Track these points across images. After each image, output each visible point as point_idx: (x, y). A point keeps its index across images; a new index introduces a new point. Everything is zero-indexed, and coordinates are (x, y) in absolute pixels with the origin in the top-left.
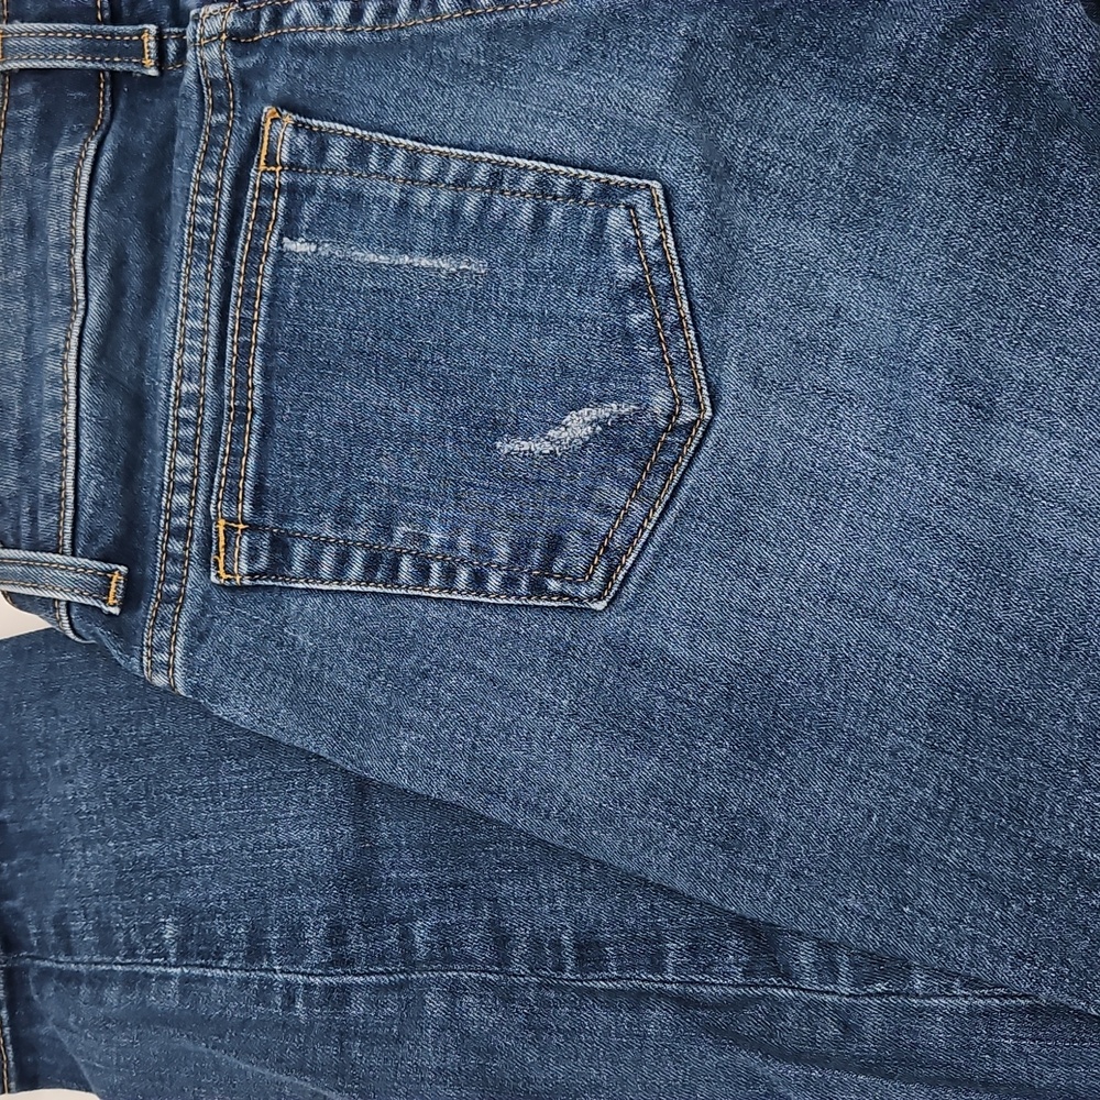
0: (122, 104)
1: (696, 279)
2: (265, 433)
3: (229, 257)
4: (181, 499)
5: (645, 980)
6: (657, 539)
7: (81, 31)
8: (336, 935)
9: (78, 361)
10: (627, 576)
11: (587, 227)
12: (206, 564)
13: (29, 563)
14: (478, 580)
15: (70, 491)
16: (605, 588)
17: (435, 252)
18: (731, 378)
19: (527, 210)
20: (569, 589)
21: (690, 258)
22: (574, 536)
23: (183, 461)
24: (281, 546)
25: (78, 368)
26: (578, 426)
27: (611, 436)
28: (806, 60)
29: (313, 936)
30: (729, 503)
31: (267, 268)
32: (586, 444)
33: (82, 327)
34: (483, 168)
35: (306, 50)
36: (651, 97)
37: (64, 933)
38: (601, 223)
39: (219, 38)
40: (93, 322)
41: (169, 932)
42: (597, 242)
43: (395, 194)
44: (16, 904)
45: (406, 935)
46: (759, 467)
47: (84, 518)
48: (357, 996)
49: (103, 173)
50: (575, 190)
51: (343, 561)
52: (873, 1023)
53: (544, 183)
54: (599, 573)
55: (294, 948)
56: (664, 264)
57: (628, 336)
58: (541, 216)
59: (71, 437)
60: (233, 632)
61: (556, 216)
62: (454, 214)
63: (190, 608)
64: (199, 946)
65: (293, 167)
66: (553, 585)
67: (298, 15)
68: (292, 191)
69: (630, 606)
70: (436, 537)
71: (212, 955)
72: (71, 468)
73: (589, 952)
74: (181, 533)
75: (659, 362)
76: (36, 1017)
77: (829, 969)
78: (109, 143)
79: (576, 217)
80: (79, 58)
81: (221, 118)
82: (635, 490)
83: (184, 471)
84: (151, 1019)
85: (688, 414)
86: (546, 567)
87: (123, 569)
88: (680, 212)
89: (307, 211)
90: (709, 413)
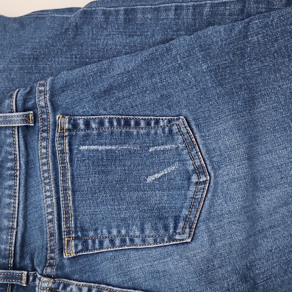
7: (3, 272)
39: (46, 289)
80: (2, 280)
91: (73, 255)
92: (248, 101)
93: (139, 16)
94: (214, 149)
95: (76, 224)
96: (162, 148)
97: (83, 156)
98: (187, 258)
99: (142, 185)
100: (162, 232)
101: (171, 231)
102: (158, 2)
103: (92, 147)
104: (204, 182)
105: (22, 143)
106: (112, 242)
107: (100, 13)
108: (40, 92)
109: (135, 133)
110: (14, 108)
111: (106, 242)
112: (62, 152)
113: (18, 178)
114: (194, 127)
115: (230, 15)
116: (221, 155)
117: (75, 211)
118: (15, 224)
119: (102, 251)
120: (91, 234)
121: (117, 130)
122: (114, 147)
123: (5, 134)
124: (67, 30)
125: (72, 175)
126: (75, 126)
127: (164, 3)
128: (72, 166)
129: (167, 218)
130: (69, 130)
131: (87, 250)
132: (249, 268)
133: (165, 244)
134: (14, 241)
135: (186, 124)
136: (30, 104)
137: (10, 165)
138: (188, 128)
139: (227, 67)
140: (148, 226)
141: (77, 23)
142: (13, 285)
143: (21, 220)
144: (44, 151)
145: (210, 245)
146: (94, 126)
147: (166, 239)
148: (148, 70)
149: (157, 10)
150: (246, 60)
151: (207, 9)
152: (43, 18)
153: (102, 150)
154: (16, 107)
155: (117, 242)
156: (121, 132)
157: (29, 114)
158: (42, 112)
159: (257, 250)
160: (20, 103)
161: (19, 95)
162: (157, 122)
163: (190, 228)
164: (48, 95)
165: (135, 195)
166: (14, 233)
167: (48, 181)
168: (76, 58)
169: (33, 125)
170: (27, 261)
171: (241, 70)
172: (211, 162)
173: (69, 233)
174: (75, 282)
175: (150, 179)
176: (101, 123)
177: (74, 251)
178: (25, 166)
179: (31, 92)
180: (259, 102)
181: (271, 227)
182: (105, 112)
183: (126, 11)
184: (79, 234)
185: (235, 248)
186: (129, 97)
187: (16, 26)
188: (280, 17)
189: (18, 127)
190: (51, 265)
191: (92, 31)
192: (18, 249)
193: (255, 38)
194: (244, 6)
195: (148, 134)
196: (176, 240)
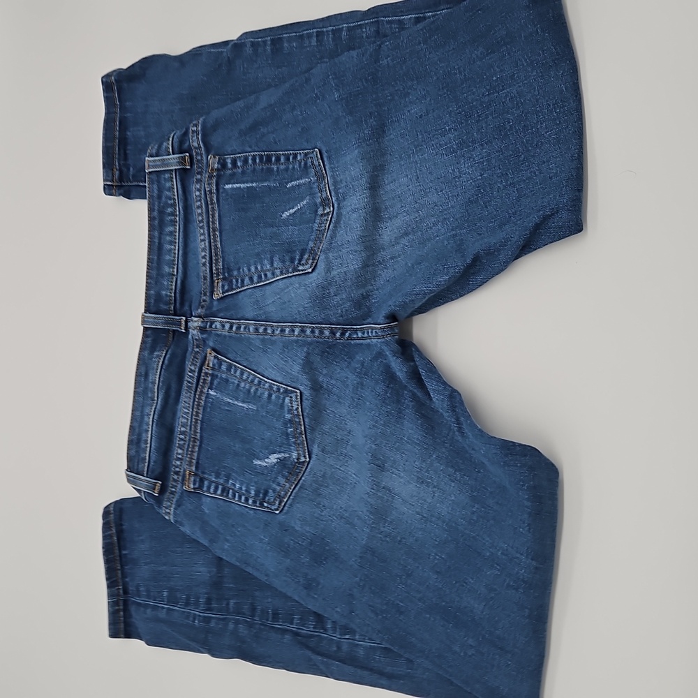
0: (175, 339)
1: (306, 420)
2: (200, 447)
3: (196, 391)
4: (178, 463)
5: (288, 626)
6: (293, 494)
8: (209, 601)
9: (153, 418)
10: (285, 504)
11: (281, 401)
12: (183, 484)
13: (135, 478)
14: (247, 500)
15: (147, 458)
16: (279, 507)
17: (243, 402)
18: (315, 450)
19: (266, 393)
20: (269, 506)
21: (305, 414)
22: (270, 491)
23: (180, 451)
24: (202, 480)
25: (153, 421)
26: (273, 459)
27: (282, 462)
28: (343, 358)
29: (202, 600)
30: (314, 485)
31: (203, 398)
32: (275, 465)
33: (155, 408)
34: (257, 379)
35: (218, 335)
36: (297, 368)
37: (138, 590)
38: (284, 401)
40: (158, 407)
41: (165, 594)
42: (282, 406)
43: (236, 382)
44: (127, 580)
45: (228, 604)
46: (323, 476)
47: (151, 466)
48: (213, 621)
49: (166, 362)
50: (278, 389)
51: (216, 488)
52: (345, 647)
53: (271, 386)
54: (277, 503)
55: (197, 604)
56: (298, 415)
57: (287, 434)
58: (270, 395)
59: (149, 441)
60: (188, 505)
61: (274, 397)
62: (249, 391)
63: (177, 496)
64: (173, 600)
65: (213, 369)
66: (265, 504)
67: (216, 326)
68: (212, 375)
69: (286, 513)
70: (238, 486)
71: (176, 603)
72: (148, 450)
73: (276, 616)
74: (177, 473)
75: (295, 443)
76: (131, 616)
77: (334, 629)
78: (169, 352)
79: (278, 397)
80: (163, 325)
81: (198, 350)
82: (288, 480)
83: (179, 454)
84: (158, 620)
85: (302, 459)
86: (264, 498)
87: (160, 482)
88: (304, 400)
89: (216, 382)
90: (308, 460)
91: (221, 295)
92: (377, 129)
93: (286, 45)
94: (341, 180)
95: (223, 265)
96: (297, 182)
97: (227, 195)
98: (305, 286)
99: (277, 221)
100: (288, 263)
101: (296, 262)
102: (302, 29)
103: (235, 186)
104: (328, 213)
105: (179, 186)
106: (251, 279)
107: (248, 45)
108: (193, 132)
109: (275, 169)
110: (171, 150)
111: (247, 280)
112: (211, 192)
113: (177, 224)
114: (325, 159)
115: (367, 37)
116: (346, 186)
117: (222, 252)
118: (175, 270)
119: (244, 288)
120: (235, 273)
121: (258, 167)
122: (254, 184)
123: (165, 178)
124: (220, 65)
125: (219, 216)
126: (223, 165)
127: (307, 30)
128: (219, 206)
129: (295, 251)
130: (218, 170)
131: (233, 289)
132: (366, 297)
133: (290, 275)
134: (174, 287)
135: (319, 156)
136: (186, 145)
137: (169, 210)
138: (321, 161)
139: (359, 94)
140: (276, 259)
141: (229, 58)
142: (174, 331)
143: (180, 266)
144: (198, 193)
145: (326, 273)
146: (239, 164)
147: (290, 270)
148: (289, 102)
149: (301, 37)
150: (378, 86)
151: (344, 33)
152: (201, 54)
153: (244, 188)
154: (172, 150)
155: (255, 279)
156: (263, 168)
157: (185, 156)
158: (197, 154)
159: (375, 281)
160: (176, 145)
161: (175, 137)
162: (295, 156)
163: (313, 259)
164: (200, 135)
165: (269, 230)
166: (175, 279)
167: (201, 225)
168: (231, 94)
169: (188, 167)
170: (186, 308)
171: (374, 96)
172: (337, 194)
173: (218, 275)
174: (220, 319)
175: (286, 214)
176: (246, 161)
177: (221, 292)
178: (184, 211)
179: (186, 134)
180: (389, 130)
181: (392, 258)
182: (250, 150)
183: (272, 40)
184: (226, 274)
185: (349, 276)
186: (273, 132)
187: (176, 64)
188: (408, 37)
189: (175, 169)
190: (203, 307)
191: (243, 65)
192: (178, 295)
193: (385, 61)
194: (379, 28)
195: (287, 169)
196: (299, 271)
